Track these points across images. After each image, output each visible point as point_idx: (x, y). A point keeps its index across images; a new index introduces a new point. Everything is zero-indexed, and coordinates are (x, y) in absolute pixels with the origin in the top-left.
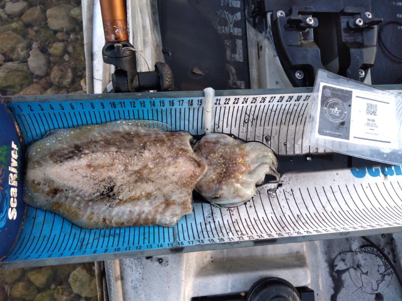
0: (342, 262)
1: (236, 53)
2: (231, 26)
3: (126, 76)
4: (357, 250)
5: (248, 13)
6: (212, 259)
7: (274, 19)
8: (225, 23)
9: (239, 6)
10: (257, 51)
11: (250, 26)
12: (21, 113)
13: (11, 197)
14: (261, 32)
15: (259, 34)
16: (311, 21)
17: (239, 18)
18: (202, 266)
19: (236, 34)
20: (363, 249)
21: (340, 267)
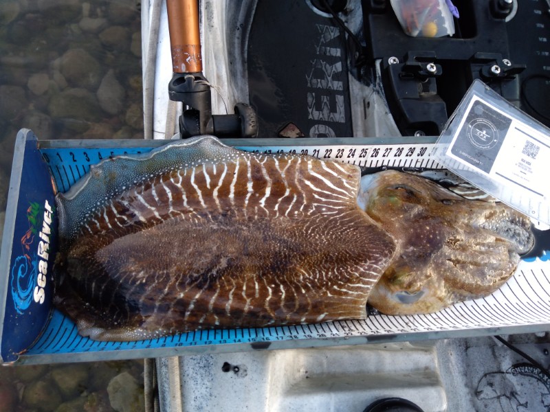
0: (489, 388)
1: (336, 112)
2: (330, 79)
3: (198, 118)
4: (510, 370)
5: (351, 63)
6: (307, 374)
7: (385, 68)
8: (321, 75)
9: (339, 54)
10: (363, 108)
11: (353, 79)
12: (60, 165)
13: (38, 272)
14: (368, 85)
15: (366, 87)
16: (432, 68)
17: (340, 69)
18: (293, 382)
19: (335, 89)
20: (518, 370)
21: (487, 394)
